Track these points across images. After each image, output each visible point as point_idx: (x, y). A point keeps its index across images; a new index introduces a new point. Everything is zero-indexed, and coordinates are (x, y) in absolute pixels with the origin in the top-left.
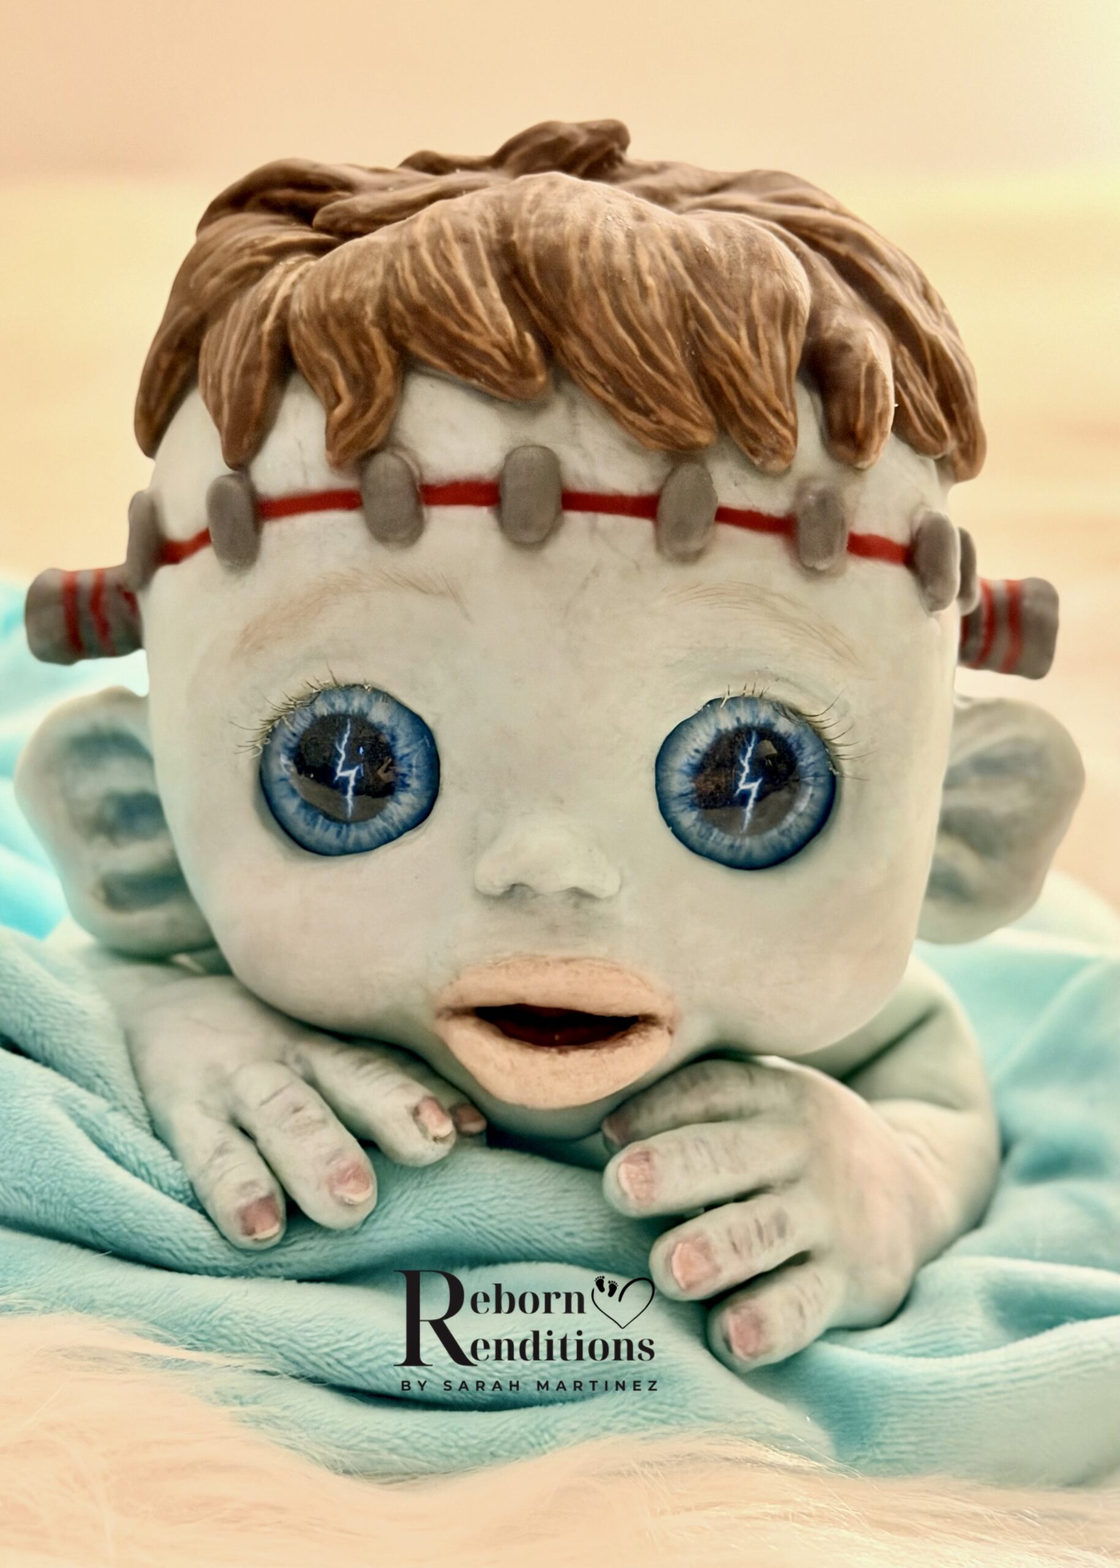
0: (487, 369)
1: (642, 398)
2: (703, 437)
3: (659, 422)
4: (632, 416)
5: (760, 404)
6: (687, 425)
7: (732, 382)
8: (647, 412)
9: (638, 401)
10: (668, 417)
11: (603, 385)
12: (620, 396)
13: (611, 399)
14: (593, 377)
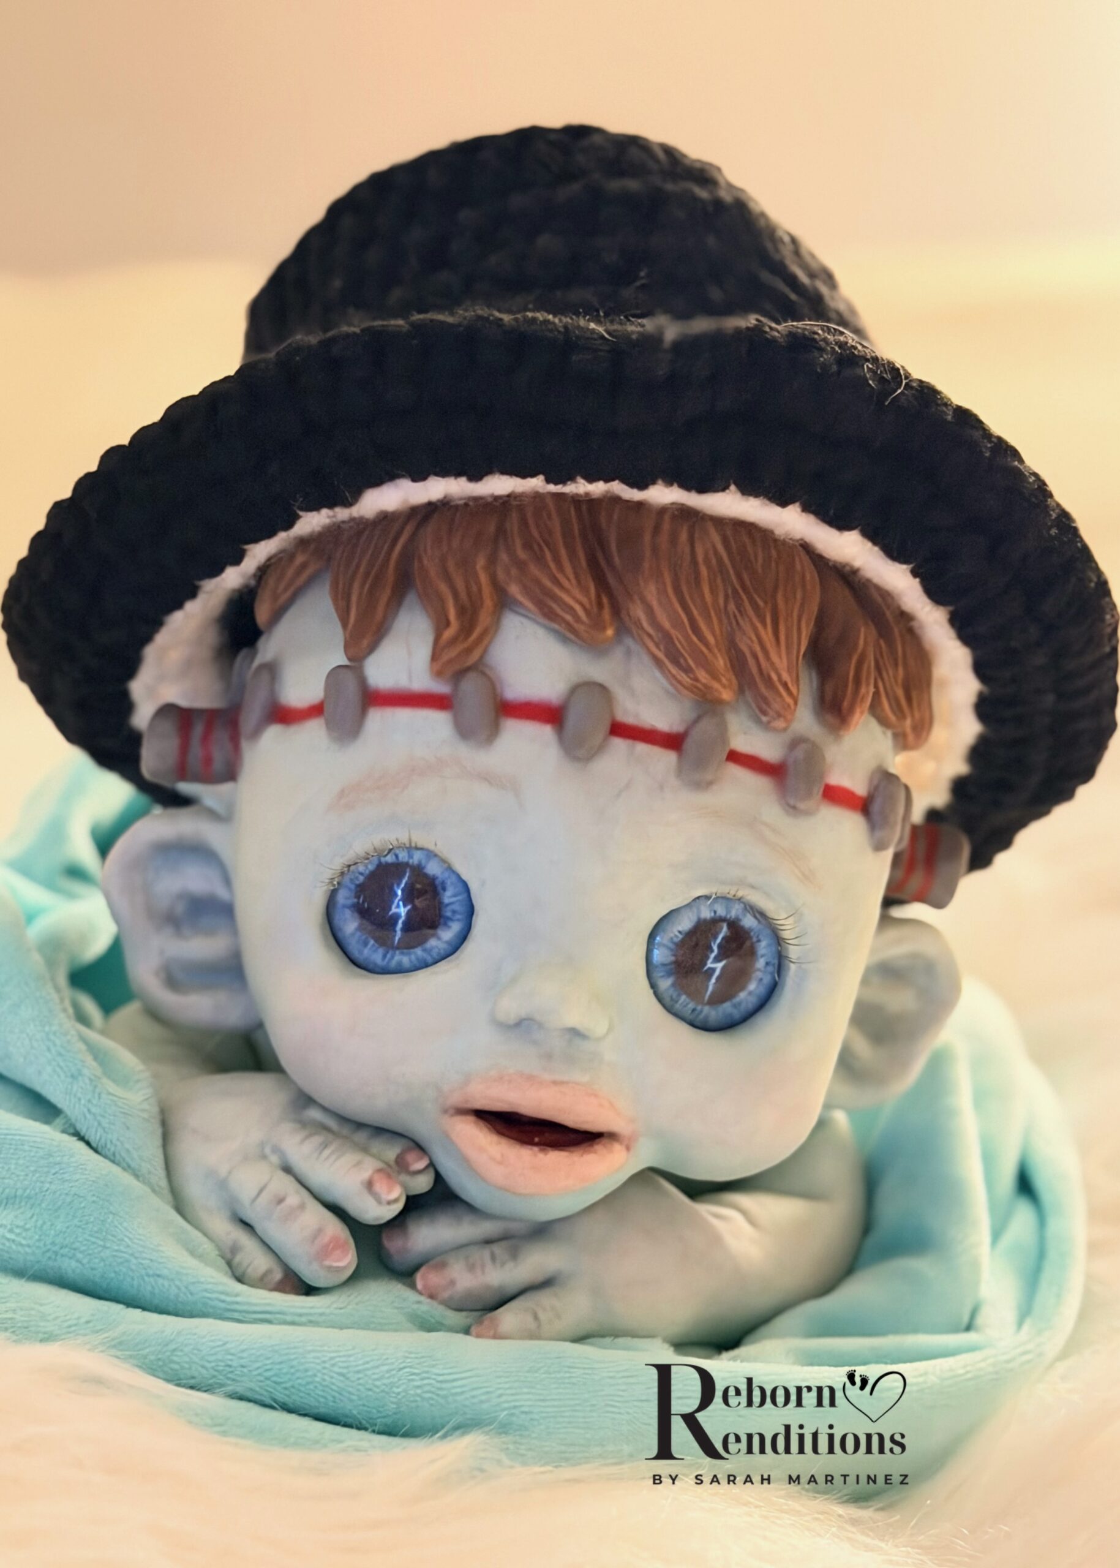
0: (568, 618)
1: (685, 660)
2: (726, 695)
3: (696, 680)
4: (674, 670)
5: (774, 677)
6: (716, 685)
7: (755, 656)
8: (687, 670)
9: (682, 661)
10: (702, 675)
11: (657, 646)
12: (668, 655)
13: (661, 655)
14: (650, 636)
